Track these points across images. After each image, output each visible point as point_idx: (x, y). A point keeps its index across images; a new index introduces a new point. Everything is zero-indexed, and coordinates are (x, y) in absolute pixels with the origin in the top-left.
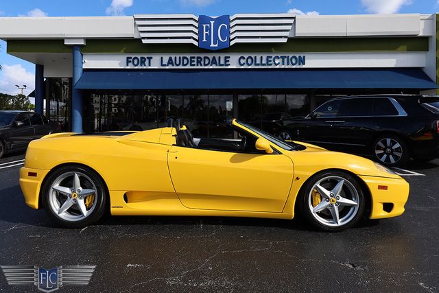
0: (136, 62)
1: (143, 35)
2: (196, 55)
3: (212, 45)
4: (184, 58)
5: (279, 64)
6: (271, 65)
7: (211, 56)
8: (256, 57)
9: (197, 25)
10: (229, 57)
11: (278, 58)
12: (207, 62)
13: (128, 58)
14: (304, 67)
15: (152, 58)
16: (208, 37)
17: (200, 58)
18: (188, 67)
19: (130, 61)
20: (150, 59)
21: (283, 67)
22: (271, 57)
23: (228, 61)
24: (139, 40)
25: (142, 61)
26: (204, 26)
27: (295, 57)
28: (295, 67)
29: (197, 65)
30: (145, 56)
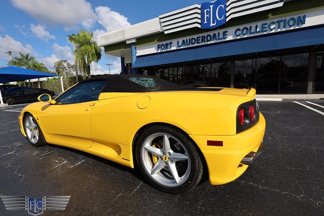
0: (163, 47)
1: (165, 28)
2: (201, 35)
3: (212, 25)
4: (192, 39)
5: (274, 29)
6: (266, 31)
7: (211, 33)
8: (251, 27)
10: (227, 32)
11: (273, 23)
12: (209, 38)
13: (158, 45)
14: (304, 26)
16: (208, 19)
17: (204, 36)
18: (196, 45)
19: (160, 48)
20: (171, 43)
21: (279, 30)
22: (266, 24)
23: (226, 35)
24: (163, 33)
25: (167, 46)
26: (205, 11)
27: (293, 19)
28: (292, 28)
29: (202, 42)
30: (168, 42)
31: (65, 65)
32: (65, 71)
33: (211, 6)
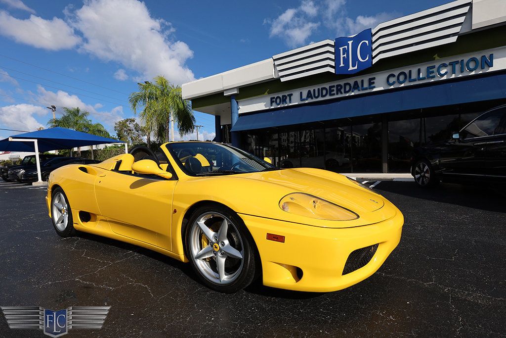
0: (278, 101)
1: (281, 74)
2: (335, 83)
3: (351, 68)
4: (323, 89)
5: (445, 74)
6: (433, 77)
7: (351, 81)
9: (333, 50)
10: (374, 79)
11: (444, 66)
12: (348, 88)
13: (272, 99)
14: (491, 70)
15: (292, 94)
16: (346, 61)
17: (340, 85)
18: (328, 97)
19: (274, 101)
20: (290, 95)
21: (453, 76)
22: (434, 67)
23: (374, 83)
24: (278, 80)
25: (284, 100)
26: (341, 49)
27: (473, 60)
28: (473, 73)
29: (337, 94)
30: (286, 94)
31: (131, 126)
32: (130, 135)
33: (350, 43)
